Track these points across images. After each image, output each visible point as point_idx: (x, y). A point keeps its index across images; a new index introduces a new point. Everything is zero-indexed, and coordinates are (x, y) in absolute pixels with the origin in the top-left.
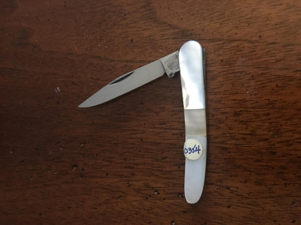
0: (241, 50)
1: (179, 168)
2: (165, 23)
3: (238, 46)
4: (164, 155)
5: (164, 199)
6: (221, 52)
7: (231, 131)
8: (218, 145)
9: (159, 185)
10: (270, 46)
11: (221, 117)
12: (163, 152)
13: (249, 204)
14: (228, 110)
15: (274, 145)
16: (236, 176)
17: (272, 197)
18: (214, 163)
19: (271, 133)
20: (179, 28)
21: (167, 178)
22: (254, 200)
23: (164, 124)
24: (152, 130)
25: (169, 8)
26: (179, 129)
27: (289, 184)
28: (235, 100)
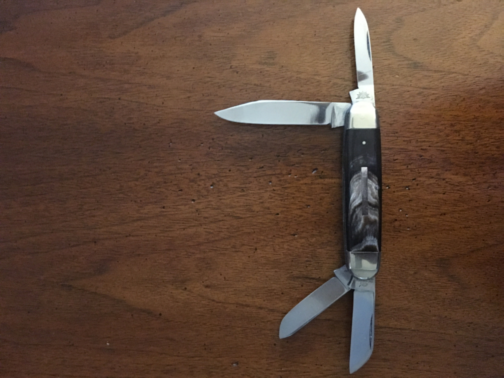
0: (457, 80)
1: (407, 167)
2: (401, 55)
3: (455, 77)
4: (396, 158)
5: (394, 192)
6: (442, 80)
7: (448, 138)
8: (438, 148)
9: (390, 181)
10: (476, 79)
11: (441, 127)
12: (394, 155)
13: (458, 190)
14: (446, 122)
15: (477, 147)
16: (450, 170)
17: (475, 184)
18: (434, 162)
19: (475, 139)
20: (413, 60)
21: (397, 175)
22: (462, 187)
23: (397, 133)
24: (386, 138)
25: (405, 45)
26: (409, 137)
27: (486, 174)
28: (451, 115)
